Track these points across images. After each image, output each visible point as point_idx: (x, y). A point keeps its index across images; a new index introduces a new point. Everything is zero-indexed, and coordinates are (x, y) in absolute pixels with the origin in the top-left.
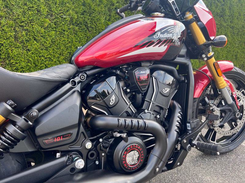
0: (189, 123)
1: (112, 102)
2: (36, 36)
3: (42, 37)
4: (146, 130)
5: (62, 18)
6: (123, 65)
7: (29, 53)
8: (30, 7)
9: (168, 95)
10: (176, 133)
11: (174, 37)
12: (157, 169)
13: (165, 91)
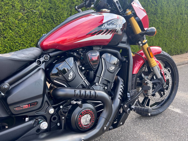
0: (129, 92)
1: (70, 77)
2: (11, 26)
3: (16, 27)
4: (96, 98)
5: (33, 12)
6: (79, 48)
7: (6, 40)
8: (6, 3)
9: (113, 72)
10: (119, 100)
11: (117, 27)
12: (105, 128)
13: (111, 69)
